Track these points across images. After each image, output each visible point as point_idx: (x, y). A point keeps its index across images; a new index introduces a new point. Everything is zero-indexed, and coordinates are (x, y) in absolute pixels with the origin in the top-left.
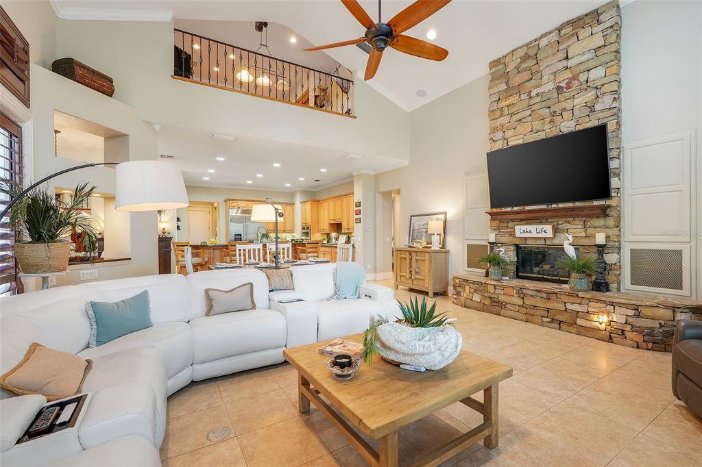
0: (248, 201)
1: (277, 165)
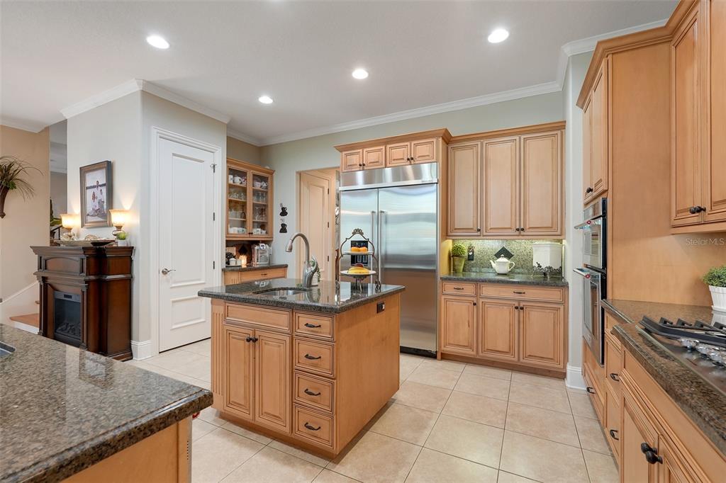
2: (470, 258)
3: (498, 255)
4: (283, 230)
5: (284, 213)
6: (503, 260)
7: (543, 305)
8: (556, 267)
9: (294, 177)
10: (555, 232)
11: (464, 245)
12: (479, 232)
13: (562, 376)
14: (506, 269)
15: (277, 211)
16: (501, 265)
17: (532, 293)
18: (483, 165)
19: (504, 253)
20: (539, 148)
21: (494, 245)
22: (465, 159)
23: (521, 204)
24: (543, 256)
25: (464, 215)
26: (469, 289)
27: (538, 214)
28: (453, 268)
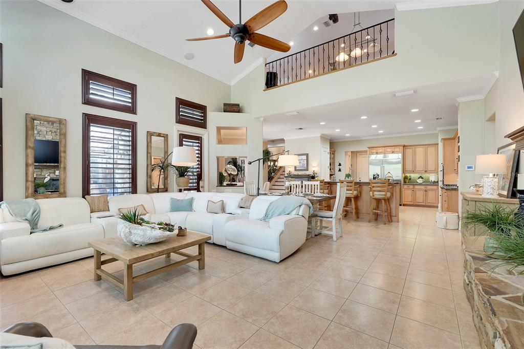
0: (385, 147)
1: (364, 117)
2: (410, 179)
3: (419, 178)
4: (340, 170)
5: (340, 165)
6: (420, 179)
7: (432, 190)
8: (436, 181)
9: (344, 153)
10: (436, 171)
11: (408, 175)
12: (413, 172)
13: (437, 207)
14: (422, 182)
15: (337, 164)
16: (420, 181)
17: (429, 187)
18: (415, 153)
19: (421, 177)
20: (431, 150)
21: (418, 175)
22: (409, 152)
23: (426, 164)
24: (432, 178)
25: (409, 167)
26: (411, 187)
27: (431, 167)
28: (405, 182)
